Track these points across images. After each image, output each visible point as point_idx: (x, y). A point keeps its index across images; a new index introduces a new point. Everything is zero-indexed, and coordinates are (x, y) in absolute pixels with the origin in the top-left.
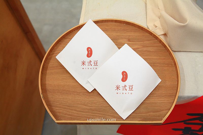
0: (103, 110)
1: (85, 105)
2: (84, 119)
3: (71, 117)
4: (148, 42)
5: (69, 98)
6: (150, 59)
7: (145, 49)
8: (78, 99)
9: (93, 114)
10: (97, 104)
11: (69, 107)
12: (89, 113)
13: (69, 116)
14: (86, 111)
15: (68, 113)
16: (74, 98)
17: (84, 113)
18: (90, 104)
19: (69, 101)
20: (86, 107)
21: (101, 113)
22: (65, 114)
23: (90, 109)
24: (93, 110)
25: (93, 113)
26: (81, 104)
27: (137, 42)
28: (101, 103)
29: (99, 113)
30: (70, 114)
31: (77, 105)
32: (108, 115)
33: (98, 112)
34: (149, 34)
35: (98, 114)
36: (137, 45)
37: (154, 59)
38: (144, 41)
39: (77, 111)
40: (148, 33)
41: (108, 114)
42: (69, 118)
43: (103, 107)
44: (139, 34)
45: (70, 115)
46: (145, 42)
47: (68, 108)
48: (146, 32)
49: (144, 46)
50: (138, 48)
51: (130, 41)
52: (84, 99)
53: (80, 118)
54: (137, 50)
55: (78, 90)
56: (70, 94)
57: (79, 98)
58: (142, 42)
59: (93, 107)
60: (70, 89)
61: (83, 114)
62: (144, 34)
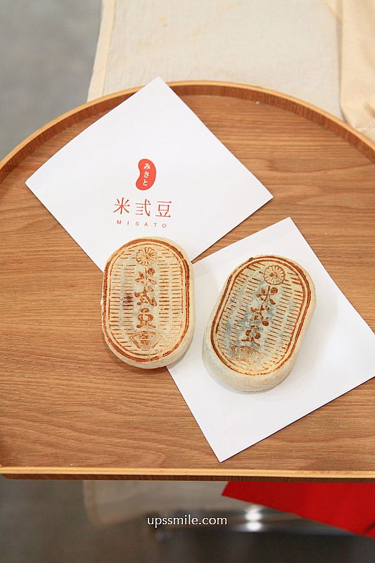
0: (172, 426)
1: (107, 409)
2: (101, 461)
3: (54, 451)
4: (341, 172)
5: (46, 381)
6: (346, 237)
7: (329, 199)
8: (83, 384)
9: (136, 443)
10: (152, 403)
11: (48, 414)
12: (122, 438)
13: (49, 450)
14: (110, 429)
15: (45, 437)
16: (65, 382)
17: (102, 439)
18: (126, 405)
19: (48, 394)
20: (111, 416)
21: (166, 437)
22: (34, 442)
23: (125, 422)
24: (135, 428)
25: (135, 439)
26: (92, 405)
27: (302, 174)
28: (166, 400)
29: (158, 437)
30: (53, 439)
31: (75, 409)
32: (189, 447)
33: (153, 434)
34: (347, 144)
35: (154, 440)
36: (301, 184)
37: (364, 236)
38: (329, 169)
39: (75, 430)
40: (344, 137)
41: (188, 442)
42: (46, 456)
43: (172, 416)
44: (310, 141)
45: (51, 445)
46: (330, 173)
47: (46, 418)
48: (338, 135)
49: (326, 189)
50: (305, 197)
51: (276, 169)
52: (102, 386)
53: (88, 455)
54: (299, 203)
55: (82, 352)
56: (54, 365)
57: (83, 381)
58: (319, 174)
59: (135, 415)
60: (52, 348)
61: (99, 443)
62: (329, 141)
